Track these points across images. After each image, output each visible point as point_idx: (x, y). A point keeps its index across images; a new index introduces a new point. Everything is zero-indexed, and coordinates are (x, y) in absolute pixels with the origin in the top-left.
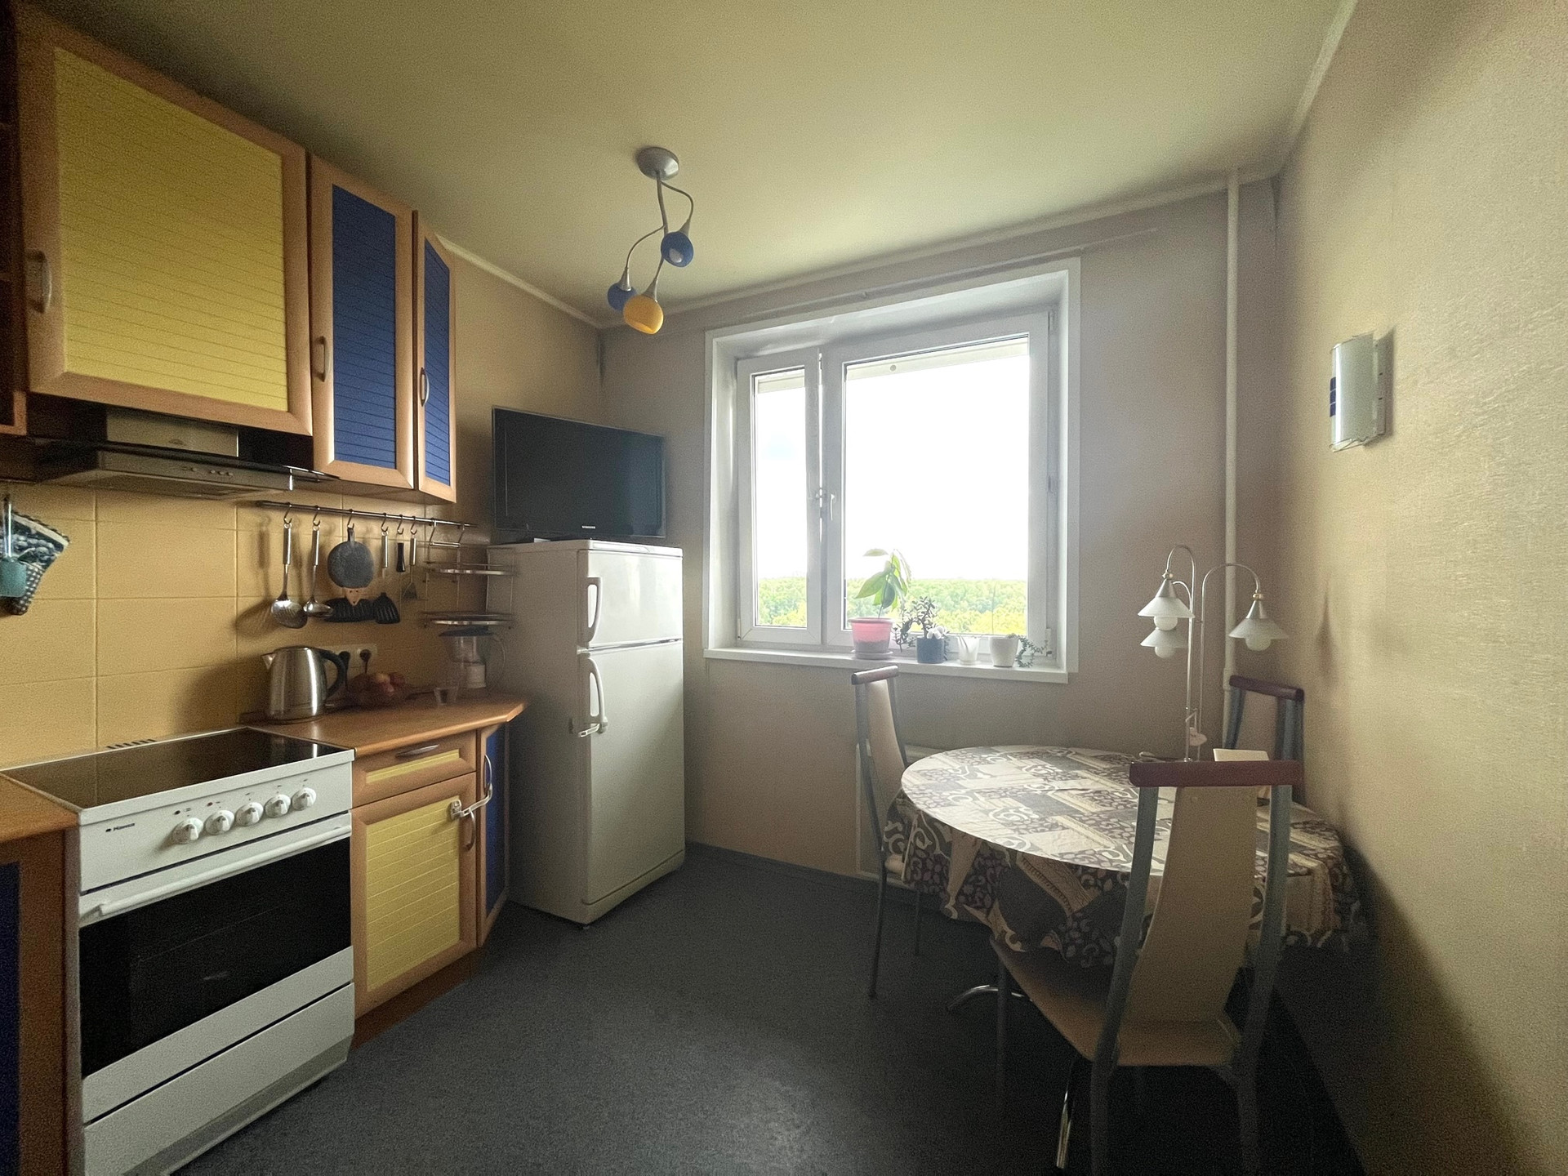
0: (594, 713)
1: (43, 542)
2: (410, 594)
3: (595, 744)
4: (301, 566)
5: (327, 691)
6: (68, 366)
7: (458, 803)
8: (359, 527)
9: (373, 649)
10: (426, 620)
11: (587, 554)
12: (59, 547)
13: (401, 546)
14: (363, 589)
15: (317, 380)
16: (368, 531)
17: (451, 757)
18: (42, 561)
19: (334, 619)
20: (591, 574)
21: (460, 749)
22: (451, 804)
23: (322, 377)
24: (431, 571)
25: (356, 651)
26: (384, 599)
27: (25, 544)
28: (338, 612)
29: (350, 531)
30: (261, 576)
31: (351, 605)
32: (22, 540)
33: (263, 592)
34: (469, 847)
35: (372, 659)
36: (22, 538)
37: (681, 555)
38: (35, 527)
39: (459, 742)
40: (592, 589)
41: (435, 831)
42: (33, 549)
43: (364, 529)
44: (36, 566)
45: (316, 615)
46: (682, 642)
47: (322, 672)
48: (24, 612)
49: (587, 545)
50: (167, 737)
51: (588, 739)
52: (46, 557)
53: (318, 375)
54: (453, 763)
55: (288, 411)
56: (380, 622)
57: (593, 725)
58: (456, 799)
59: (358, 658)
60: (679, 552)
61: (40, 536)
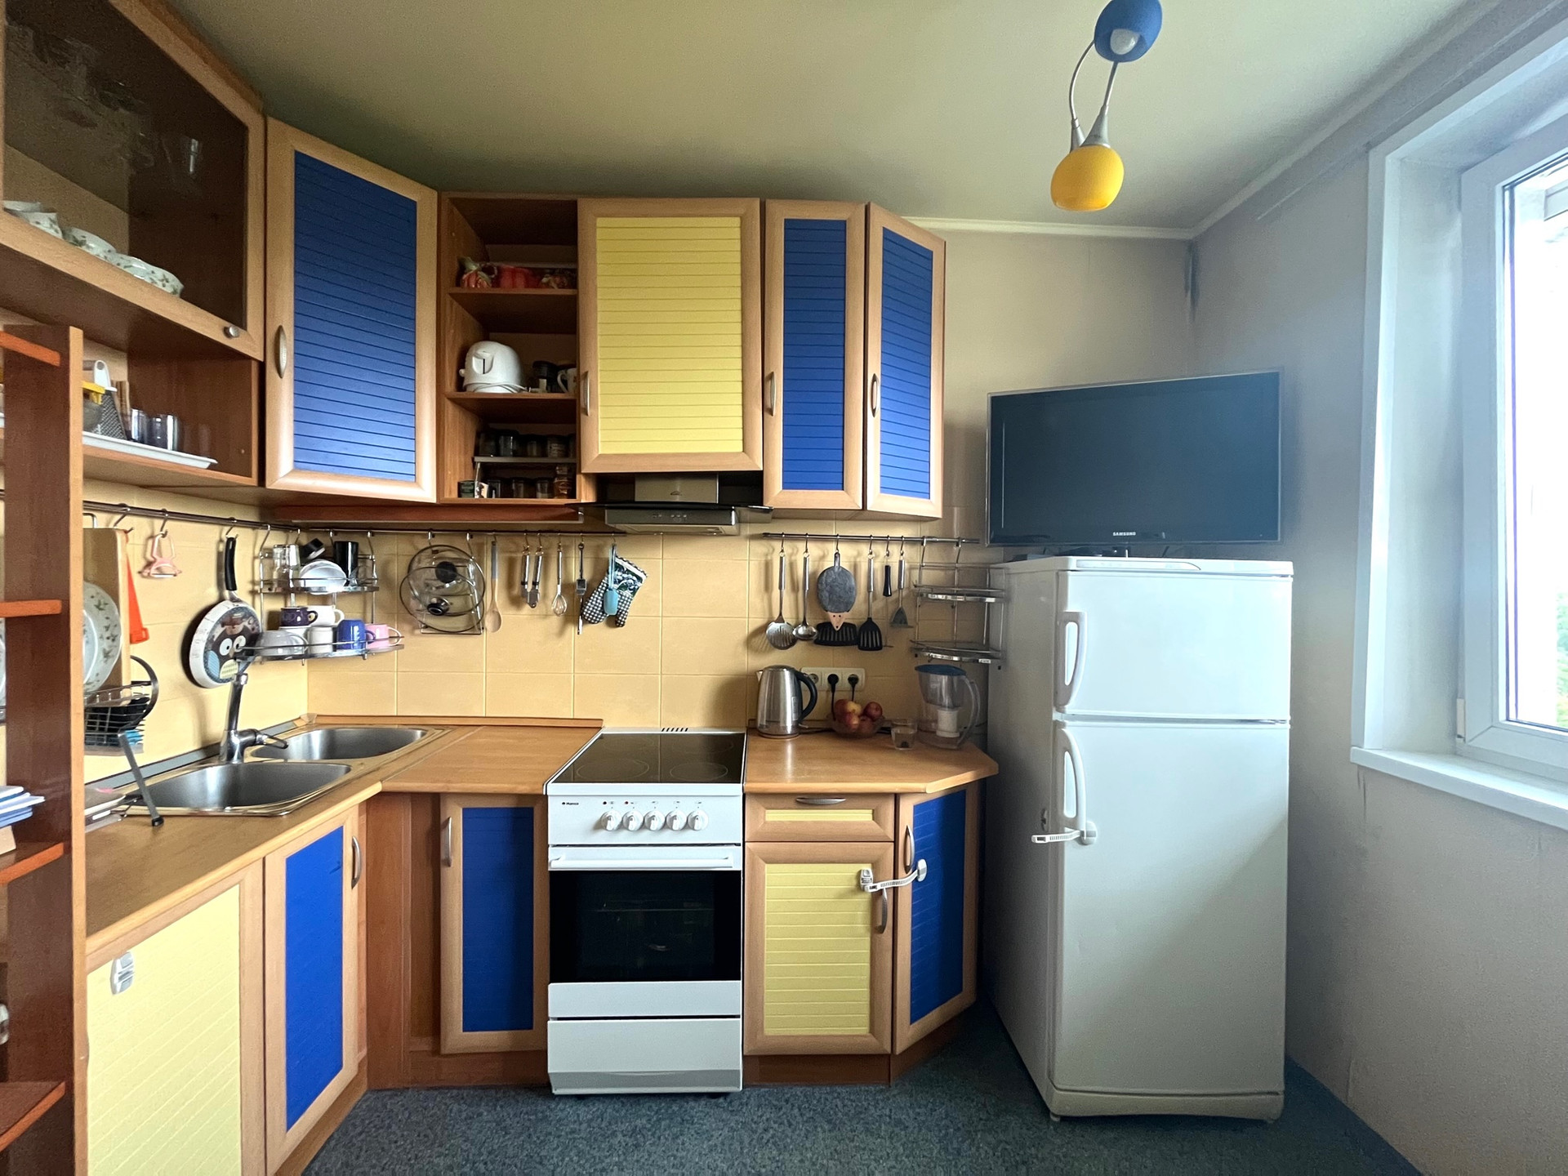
0: (1069, 812)
1: (630, 576)
2: (899, 618)
3: (1073, 858)
4: (798, 590)
5: (802, 712)
6: (602, 449)
7: (868, 872)
8: (846, 550)
9: (861, 674)
10: (917, 649)
11: (1066, 577)
12: (639, 579)
13: (887, 569)
14: (846, 613)
15: (767, 415)
16: (859, 554)
17: (861, 817)
18: (630, 590)
19: (818, 642)
20: (1071, 608)
21: (873, 811)
22: (860, 872)
23: (771, 412)
24: (919, 594)
25: (843, 674)
26: (869, 625)
27: (621, 578)
28: (825, 636)
29: (837, 555)
30: (766, 600)
31: (834, 629)
32: (619, 575)
33: (767, 615)
34: (881, 929)
35: (859, 683)
36: (620, 573)
37: (1291, 572)
38: (626, 565)
39: (874, 803)
40: (1071, 628)
41: (841, 896)
42: (625, 581)
43: (855, 553)
44: (627, 593)
45: (806, 638)
46: (1288, 726)
47: (798, 693)
48: (623, 625)
49: (1066, 563)
50: (698, 729)
51: (1058, 847)
52: (632, 587)
53: (767, 410)
54: (863, 823)
55: (743, 451)
56: (862, 648)
57: (1067, 829)
58: (867, 867)
59: (847, 681)
60: (1287, 567)
61: (628, 572)
